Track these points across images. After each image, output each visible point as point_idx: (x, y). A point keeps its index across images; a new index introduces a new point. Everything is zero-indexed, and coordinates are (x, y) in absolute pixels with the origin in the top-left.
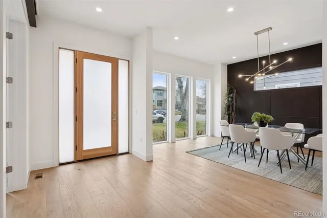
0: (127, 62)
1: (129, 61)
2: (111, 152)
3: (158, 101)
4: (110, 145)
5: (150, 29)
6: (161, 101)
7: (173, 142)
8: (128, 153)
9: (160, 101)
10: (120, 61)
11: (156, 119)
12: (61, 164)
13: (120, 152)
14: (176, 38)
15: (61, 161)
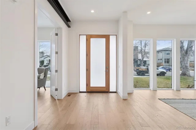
0: (116, 36)
1: (116, 35)
2: (105, 90)
3: (165, 59)
4: (104, 86)
5: (125, 12)
6: (169, 59)
7: (155, 91)
8: (115, 92)
9: (167, 59)
10: (111, 37)
11: (159, 73)
12: (80, 92)
13: (111, 91)
14: (149, 13)
15: (81, 91)
